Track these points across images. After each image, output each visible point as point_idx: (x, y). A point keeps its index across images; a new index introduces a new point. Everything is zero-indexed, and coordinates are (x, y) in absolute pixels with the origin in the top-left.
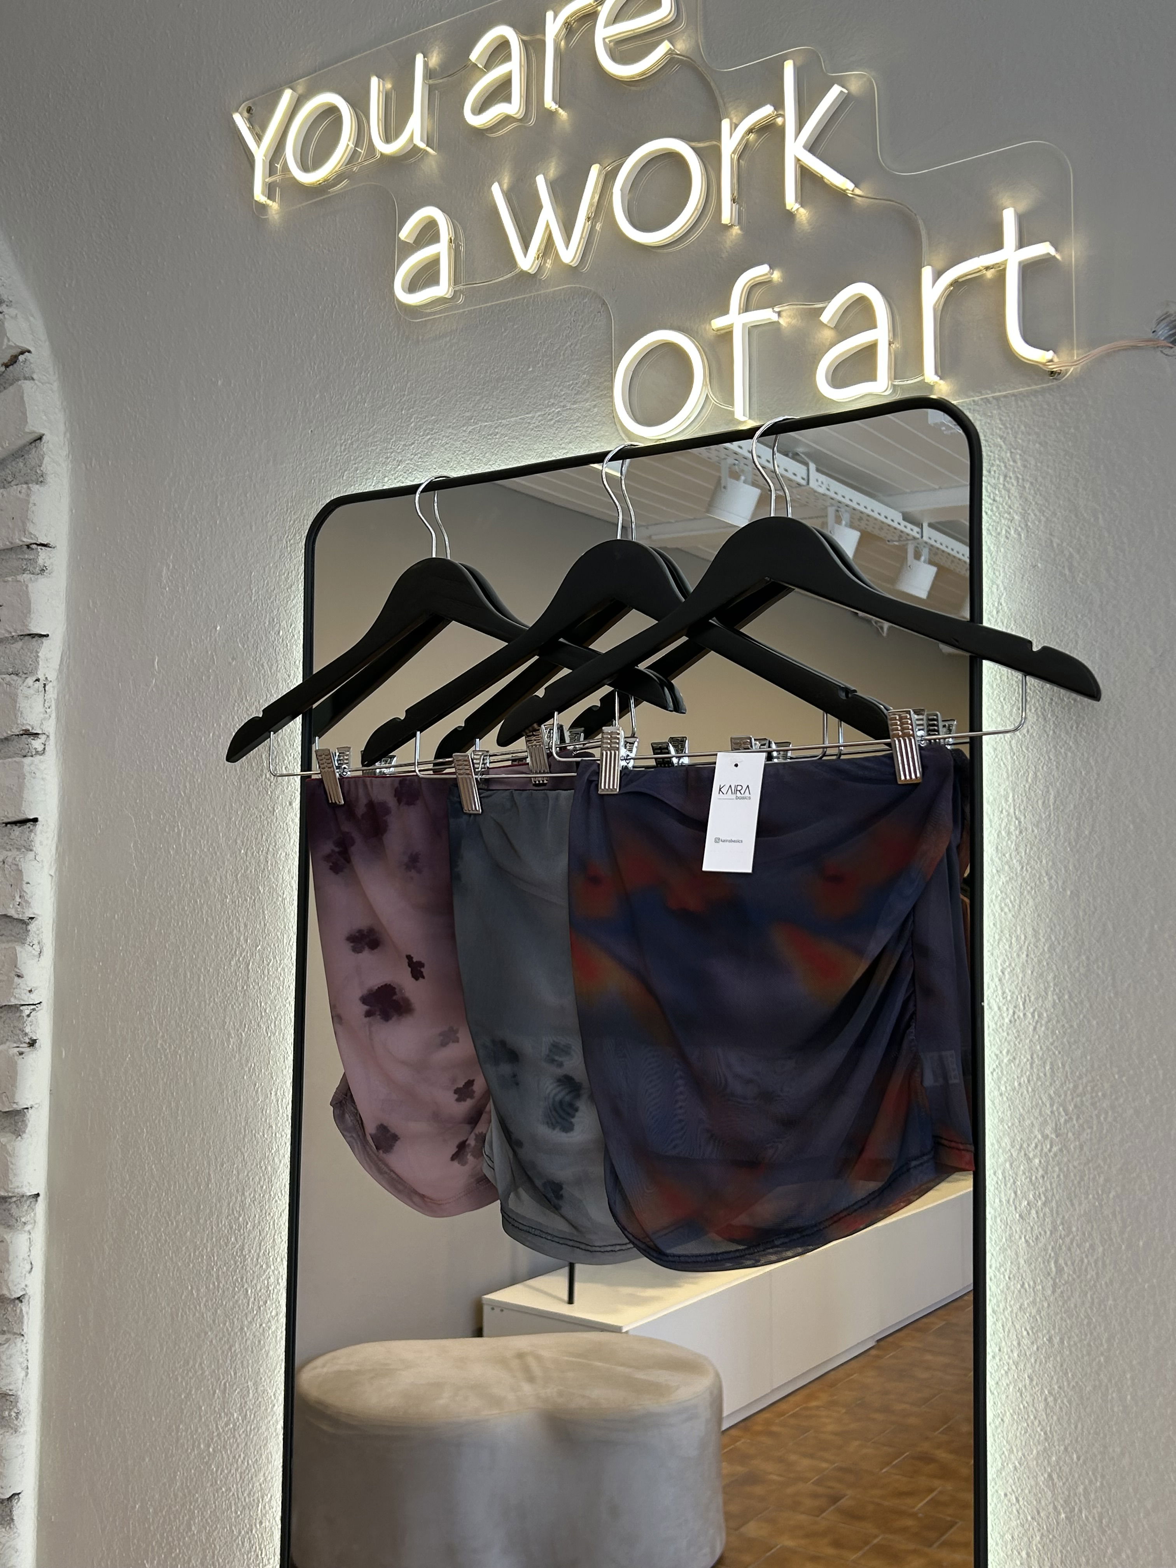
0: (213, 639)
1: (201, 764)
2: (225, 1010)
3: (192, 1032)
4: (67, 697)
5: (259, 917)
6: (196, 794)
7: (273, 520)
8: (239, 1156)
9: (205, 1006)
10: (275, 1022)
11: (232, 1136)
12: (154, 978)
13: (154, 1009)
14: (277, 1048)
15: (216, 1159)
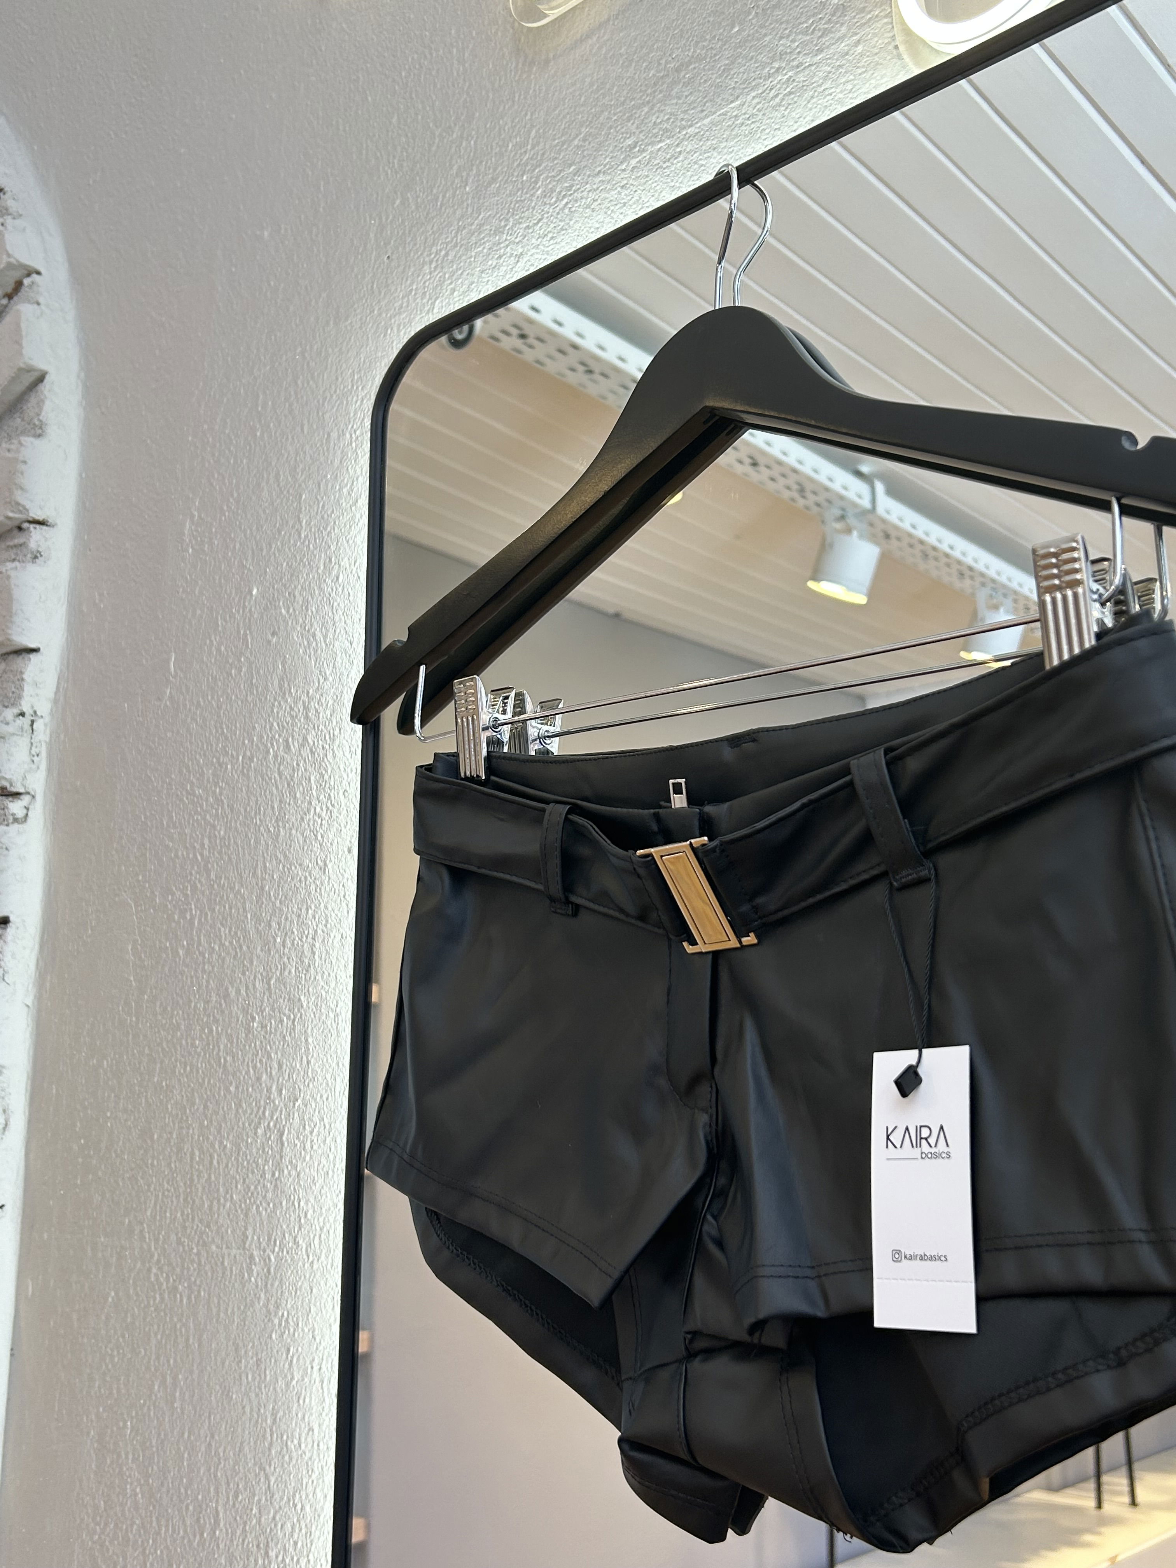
0: (247, 610)
1: (226, 806)
2: (246, 1215)
3: (198, 1254)
4: (62, 737)
5: (300, 1049)
6: (217, 855)
7: (333, 408)
8: (262, 1480)
9: (219, 1209)
10: (320, 1236)
11: (252, 1444)
12: (150, 1162)
13: (149, 1214)
14: (322, 1283)
15: (228, 1484)
